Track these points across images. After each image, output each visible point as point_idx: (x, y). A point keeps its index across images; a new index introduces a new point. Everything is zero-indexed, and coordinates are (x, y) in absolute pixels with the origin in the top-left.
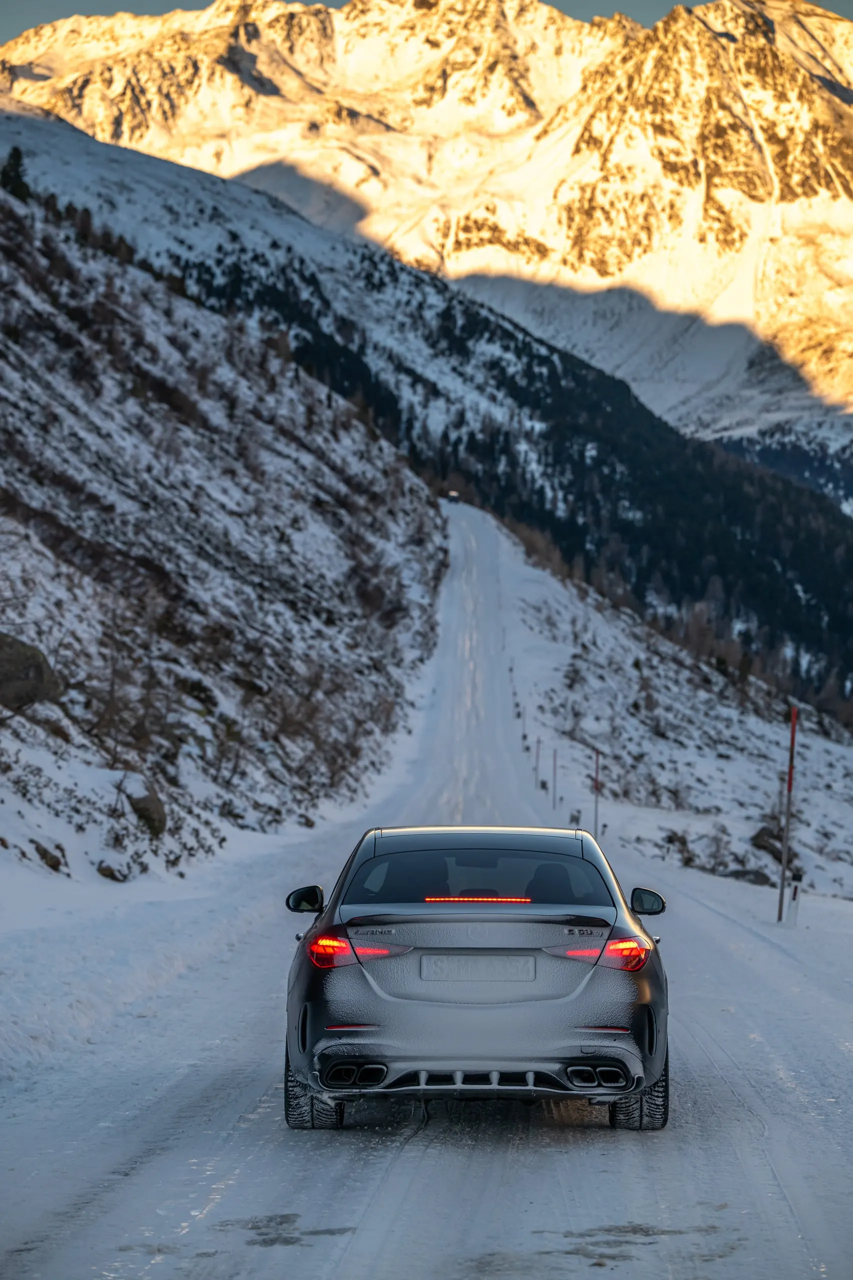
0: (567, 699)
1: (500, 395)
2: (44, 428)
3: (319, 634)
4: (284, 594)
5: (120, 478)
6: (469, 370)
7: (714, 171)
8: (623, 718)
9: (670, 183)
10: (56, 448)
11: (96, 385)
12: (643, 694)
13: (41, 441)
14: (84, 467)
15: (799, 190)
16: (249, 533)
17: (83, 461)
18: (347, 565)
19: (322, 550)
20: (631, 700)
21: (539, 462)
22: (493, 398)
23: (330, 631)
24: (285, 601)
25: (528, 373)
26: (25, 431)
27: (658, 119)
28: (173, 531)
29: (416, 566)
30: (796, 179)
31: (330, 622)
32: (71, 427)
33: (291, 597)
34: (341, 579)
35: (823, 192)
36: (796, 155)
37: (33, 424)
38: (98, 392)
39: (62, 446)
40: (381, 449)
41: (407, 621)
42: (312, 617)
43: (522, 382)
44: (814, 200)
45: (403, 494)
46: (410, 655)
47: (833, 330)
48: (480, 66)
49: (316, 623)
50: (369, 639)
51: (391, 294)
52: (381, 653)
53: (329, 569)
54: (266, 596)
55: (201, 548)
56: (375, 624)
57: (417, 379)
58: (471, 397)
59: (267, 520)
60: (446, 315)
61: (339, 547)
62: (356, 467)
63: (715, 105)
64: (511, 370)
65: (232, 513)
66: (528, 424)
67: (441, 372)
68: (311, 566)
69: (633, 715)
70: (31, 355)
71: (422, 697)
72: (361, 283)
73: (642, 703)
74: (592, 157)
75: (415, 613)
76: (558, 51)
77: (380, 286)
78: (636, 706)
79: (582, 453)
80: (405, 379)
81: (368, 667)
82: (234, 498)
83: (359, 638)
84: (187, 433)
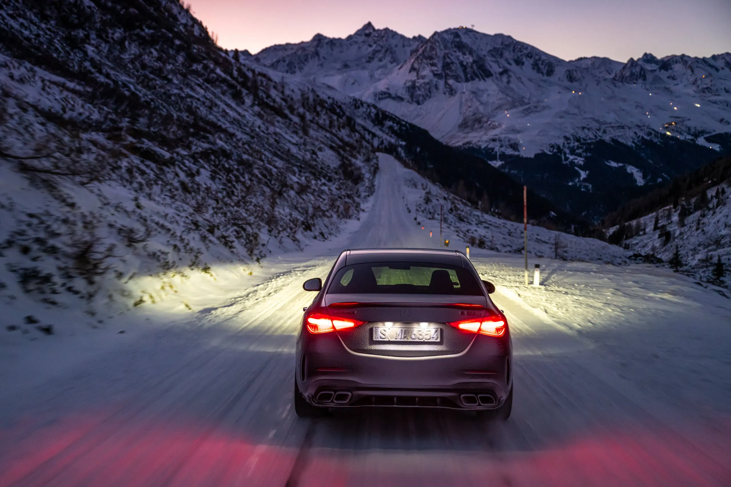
0: (426, 208)
1: (393, 135)
2: (210, 108)
3: (324, 184)
4: (311, 170)
5: (243, 127)
6: (384, 129)
7: (447, 75)
8: (447, 214)
9: (435, 80)
10: (215, 115)
11: (242, 100)
12: (453, 206)
13: (208, 113)
14: (227, 123)
15: (470, 79)
16: (300, 151)
17: (227, 120)
18: (339, 163)
19: (331, 158)
20: (449, 207)
21: (404, 153)
22: (391, 136)
23: (329, 184)
24: (311, 172)
25: (400, 129)
26: (201, 108)
27: (431, 62)
28: (263, 146)
29: (367, 167)
30: (469, 76)
31: (330, 180)
32: (223, 109)
33: (313, 171)
34: (337, 167)
35: (477, 79)
36: (469, 70)
37: (206, 106)
38: (243, 103)
39: (218, 115)
40: (355, 135)
41: (363, 183)
42: (322, 178)
43: (398, 131)
44: (474, 82)
45: (363, 148)
46: (363, 194)
47: (481, 116)
48: (383, 51)
49: (323, 181)
50: (346, 187)
51: (362, 110)
52: (351, 192)
53: (332, 164)
54: (303, 170)
55: (275, 152)
56: (350, 183)
57: (370, 132)
58: (385, 136)
59: (308, 147)
60: (377, 115)
61: (337, 158)
62: (347, 139)
63: (447, 58)
64: (395, 128)
65: (293, 144)
66: (401, 143)
67: (377, 130)
68: (324, 162)
69: (450, 213)
70: (216, 89)
71: (368, 208)
72: (353, 107)
73: (453, 209)
74: (414, 74)
75: (367, 181)
76: (404, 46)
77: (359, 107)
78: (451, 210)
79: (416, 150)
80: (367, 132)
81: (344, 196)
82: (295, 139)
83: (342, 187)
84: (279, 118)
